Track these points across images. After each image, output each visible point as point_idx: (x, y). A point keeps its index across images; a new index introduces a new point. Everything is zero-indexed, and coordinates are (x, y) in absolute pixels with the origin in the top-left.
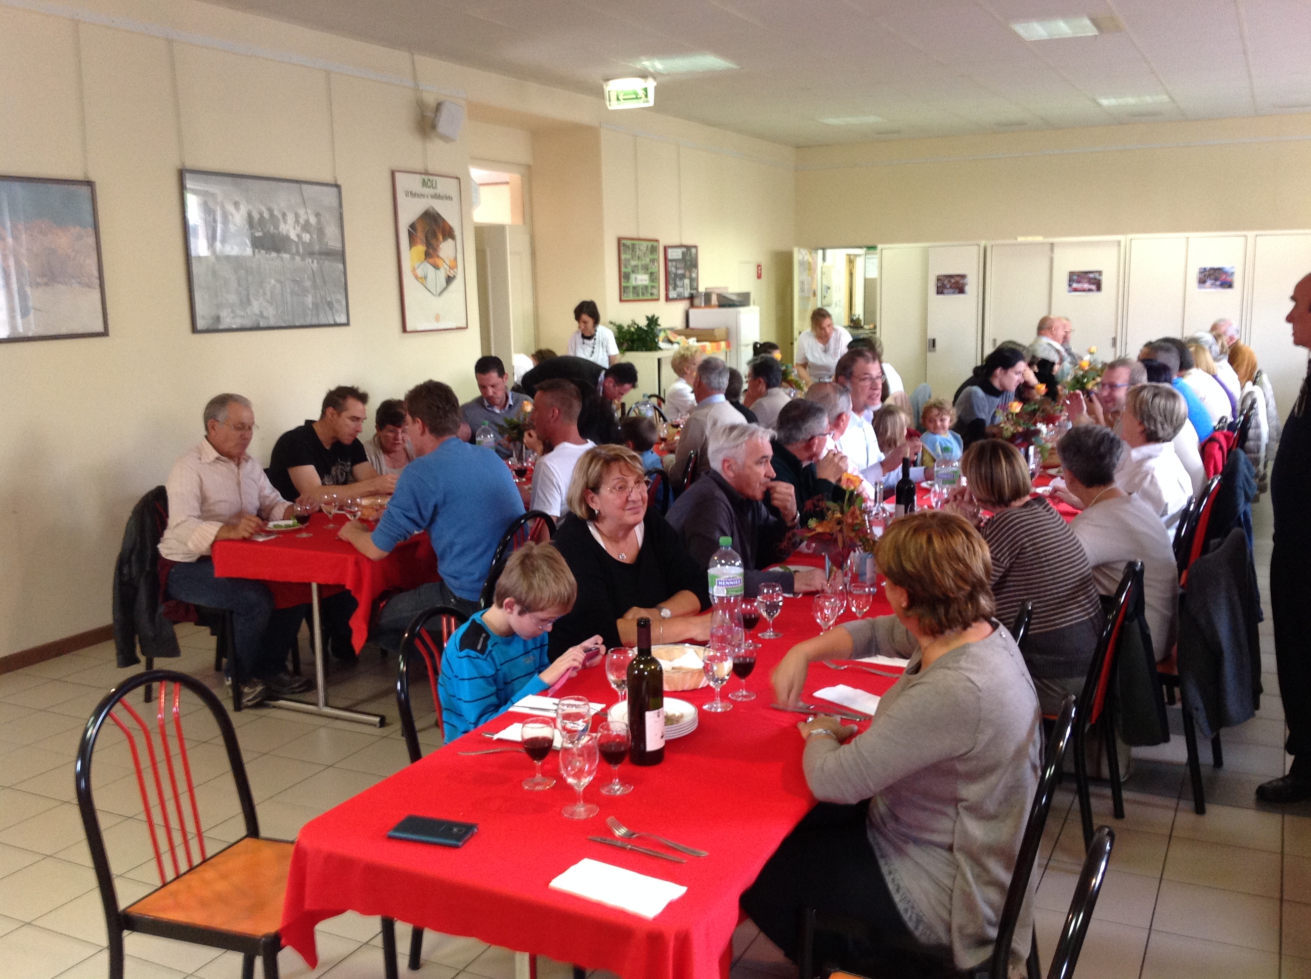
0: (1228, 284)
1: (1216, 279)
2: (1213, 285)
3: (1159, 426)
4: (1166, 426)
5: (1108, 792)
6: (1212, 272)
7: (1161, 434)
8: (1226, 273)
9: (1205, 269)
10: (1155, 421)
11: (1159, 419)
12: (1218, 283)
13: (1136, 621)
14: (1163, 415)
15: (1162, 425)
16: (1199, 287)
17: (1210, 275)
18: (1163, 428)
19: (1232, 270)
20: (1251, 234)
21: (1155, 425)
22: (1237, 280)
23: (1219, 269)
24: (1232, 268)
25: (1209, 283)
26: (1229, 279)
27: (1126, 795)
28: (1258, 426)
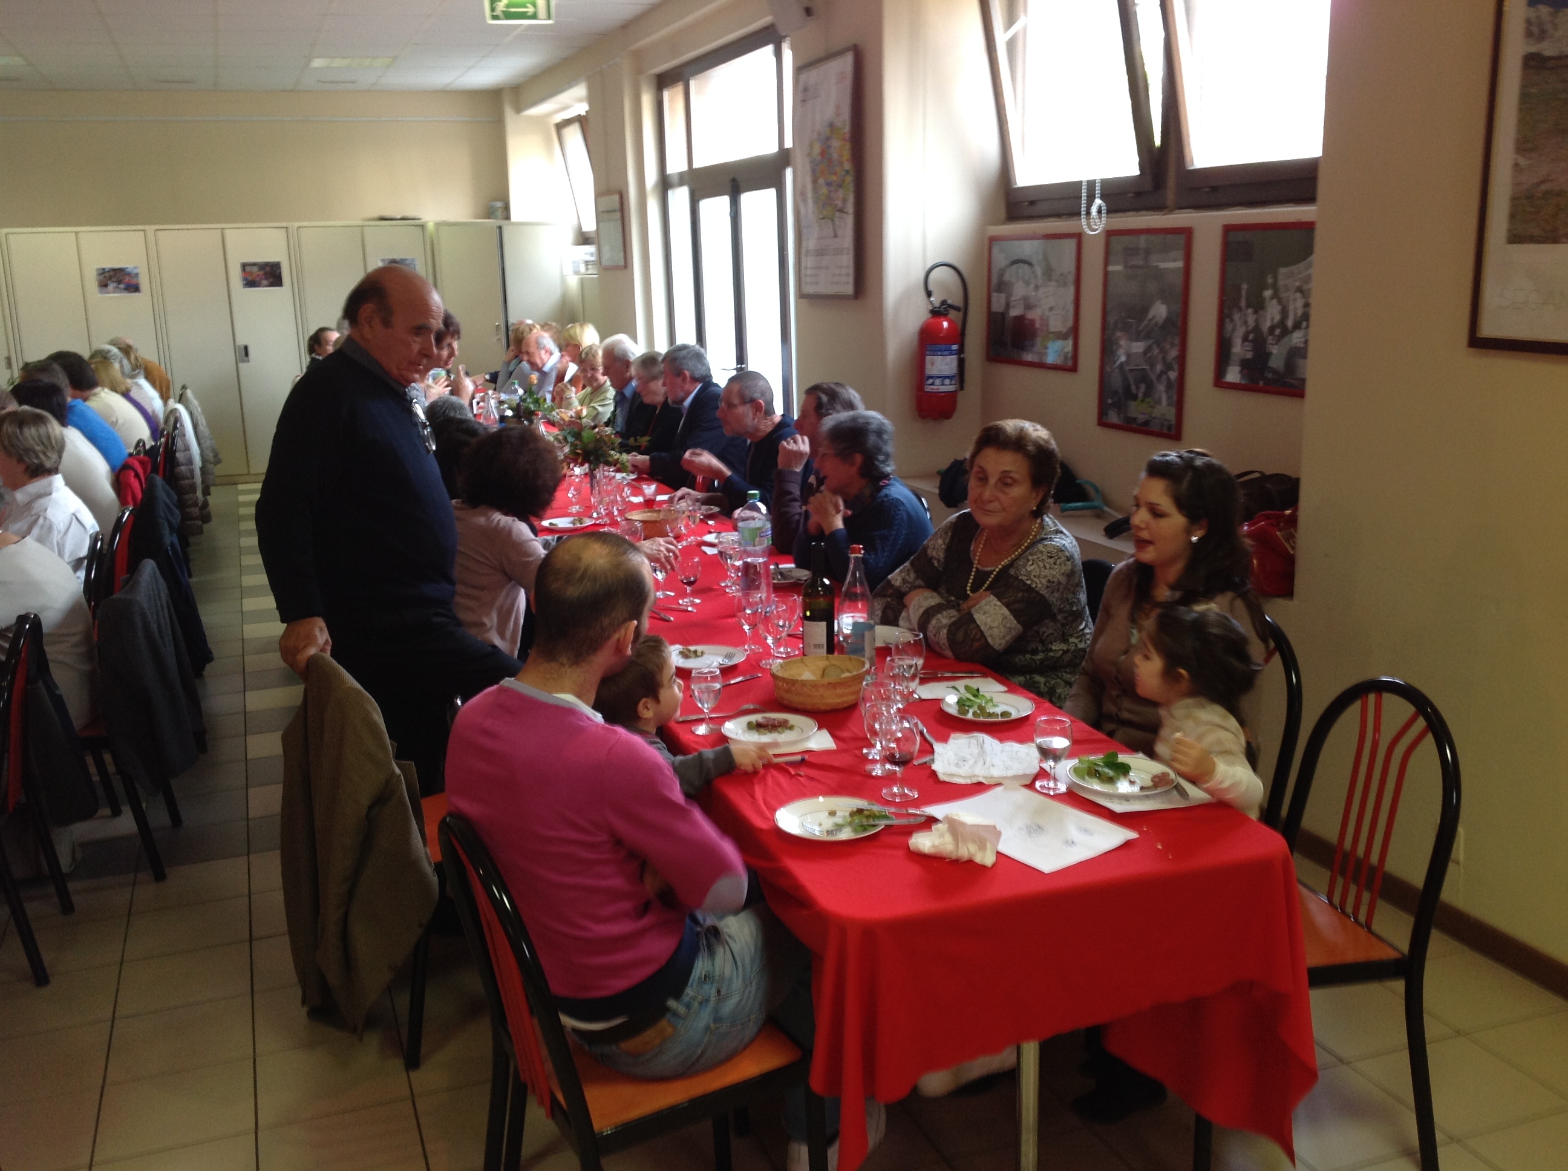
0: (134, 288)
1: (120, 282)
2: (117, 290)
3: (41, 456)
4: (49, 454)
5: (51, 889)
6: (112, 273)
7: (48, 464)
8: (129, 274)
9: (104, 269)
10: (34, 452)
11: (38, 448)
12: (122, 286)
13: (40, 683)
14: (39, 443)
15: (44, 453)
16: (101, 292)
17: (110, 278)
18: (47, 456)
19: (135, 271)
20: (150, 229)
21: (38, 457)
22: (144, 282)
23: (121, 270)
24: (135, 268)
25: (111, 286)
26: (134, 281)
27: (72, 886)
28: (187, 448)
